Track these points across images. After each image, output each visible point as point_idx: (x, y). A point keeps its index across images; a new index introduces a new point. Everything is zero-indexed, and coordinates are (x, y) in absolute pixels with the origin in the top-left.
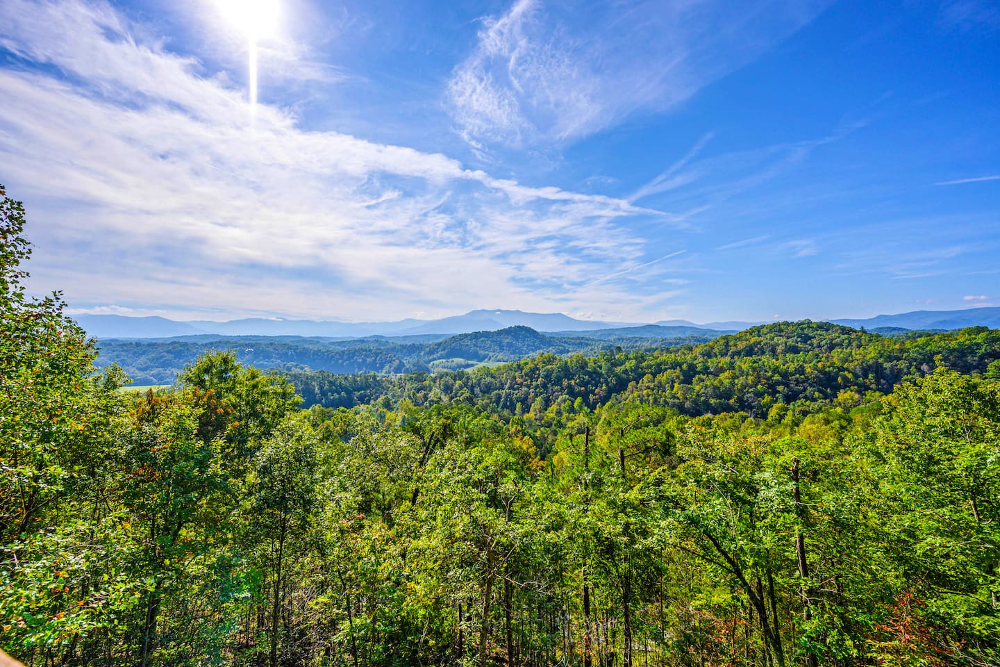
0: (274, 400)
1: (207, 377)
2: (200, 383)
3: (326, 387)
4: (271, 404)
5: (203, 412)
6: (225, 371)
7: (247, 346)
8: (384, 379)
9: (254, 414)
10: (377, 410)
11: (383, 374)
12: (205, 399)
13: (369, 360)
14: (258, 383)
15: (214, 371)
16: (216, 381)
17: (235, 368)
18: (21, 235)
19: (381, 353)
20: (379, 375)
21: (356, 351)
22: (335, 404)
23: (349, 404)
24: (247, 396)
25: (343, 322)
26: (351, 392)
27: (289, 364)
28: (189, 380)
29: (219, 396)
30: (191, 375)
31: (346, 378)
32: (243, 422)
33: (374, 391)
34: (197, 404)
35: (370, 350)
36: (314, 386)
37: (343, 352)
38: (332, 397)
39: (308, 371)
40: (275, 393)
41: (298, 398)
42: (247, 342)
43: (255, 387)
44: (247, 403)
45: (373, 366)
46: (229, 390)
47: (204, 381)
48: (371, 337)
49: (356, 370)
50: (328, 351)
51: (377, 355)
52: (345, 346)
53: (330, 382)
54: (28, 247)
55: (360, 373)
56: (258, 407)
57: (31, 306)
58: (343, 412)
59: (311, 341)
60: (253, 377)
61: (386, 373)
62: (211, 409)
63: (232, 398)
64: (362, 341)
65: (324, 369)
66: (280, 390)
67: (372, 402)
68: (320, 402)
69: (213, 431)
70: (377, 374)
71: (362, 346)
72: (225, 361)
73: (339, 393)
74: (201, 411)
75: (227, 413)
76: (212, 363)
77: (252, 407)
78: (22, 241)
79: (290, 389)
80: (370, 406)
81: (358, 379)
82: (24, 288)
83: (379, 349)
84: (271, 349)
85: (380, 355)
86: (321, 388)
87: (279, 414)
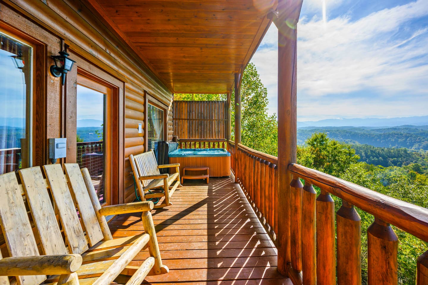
0: (345, 156)
1: (315, 143)
2: (313, 145)
3: (369, 153)
4: (343, 158)
5: (315, 156)
6: (323, 141)
7: (327, 131)
8: (414, 153)
9: (335, 161)
10: (408, 171)
11: (413, 149)
12: (315, 152)
13: (400, 140)
14: (337, 147)
15: (318, 140)
16: (319, 145)
17: (326, 140)
18: (267, 98)
19: (411, 136)
20: (409, 150)
21: (389, 134)
22: (377, 163)
23: (386, 165)
24: (332, 152)
25: (380, 118)
26: (387, 158)
27: (347, 140)
28: (309, 143)
29: (321, 151)
30: (310, 142)
31: (383, 150)
32: (330, 163)
33: (405, 159)
34: (312, 153)
35: (401, 134)
36: (361, 152)
37: (380, 135)
38: (373, 159)
39: (358, 144)
40: (345, 152)
41: (357, 156)
42: (326, 130)
43: (335, 149)
44: (332, 155)
45: (404, 144)
46: (324, 149)
47: (314, 144)
48: (401, 126)
49: (390, 146)
50: (369, 134)
51: (407, 137)
52: (381, 132)
53: (371, 151)
54: (268, 101)
55: (393, 147)
56: (337, 158)
57: (269, 118)
58: (381, 168)
59: (359, 129)
60: (335, 144)
61: (416, 149)
62: (318, 156)
63: (326, 153)
64: (395, 129)
65: (367, 143)
66: (348, 152)
67: (403, 166)
68: (365, 160)
69: (319, 165)
70: (407, 149)
71: (395, 132)
72: (322, 137)
73: (378, 158)
74: (314, 156)
75: (324, 158)
76: (317, 137)
77: (334, 158)
78: (267, 99)
79: (353, 151)
80: (402, 168)
81: (392, 151)
82: (267, 113)
83: (410, 134)
84: (338, 133)
85: (410, 138)
86: (366, 154)
87: (347, 163)
